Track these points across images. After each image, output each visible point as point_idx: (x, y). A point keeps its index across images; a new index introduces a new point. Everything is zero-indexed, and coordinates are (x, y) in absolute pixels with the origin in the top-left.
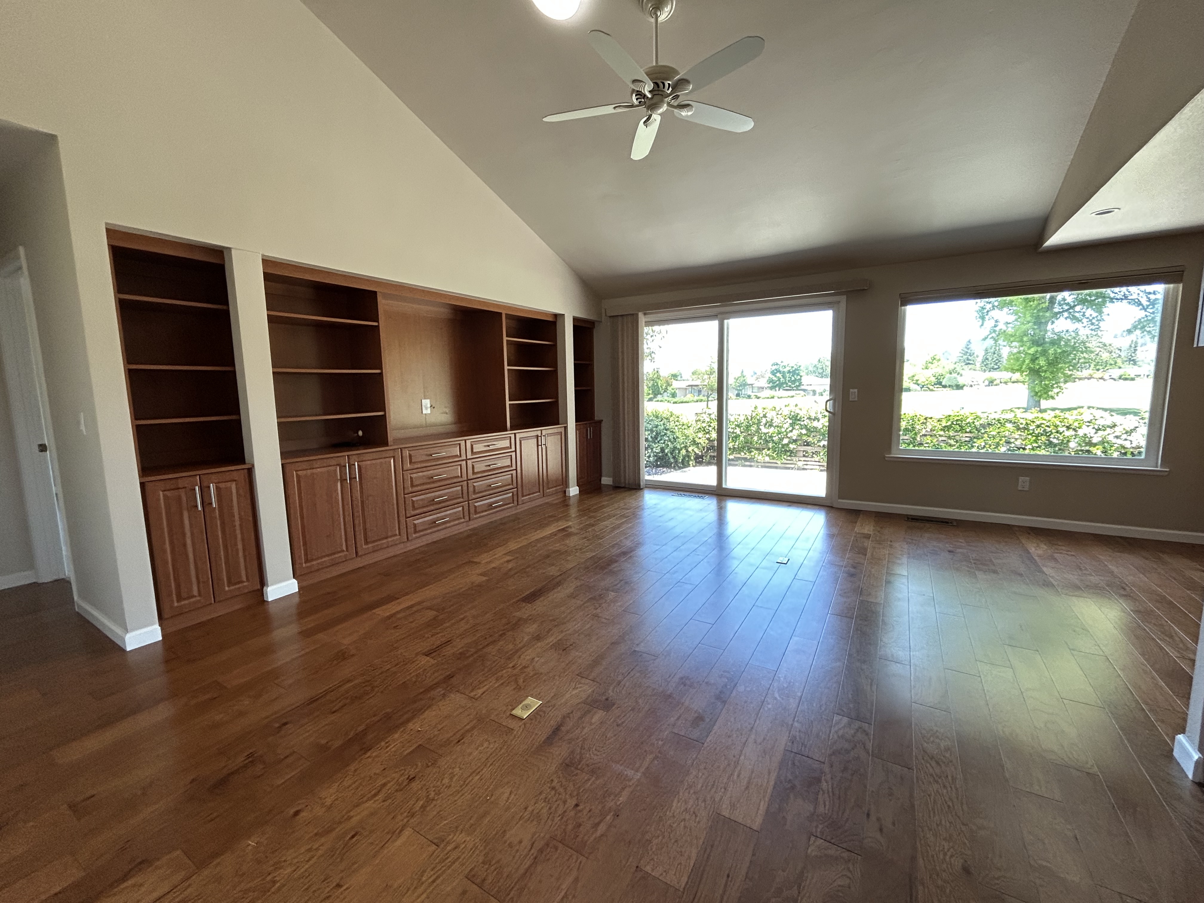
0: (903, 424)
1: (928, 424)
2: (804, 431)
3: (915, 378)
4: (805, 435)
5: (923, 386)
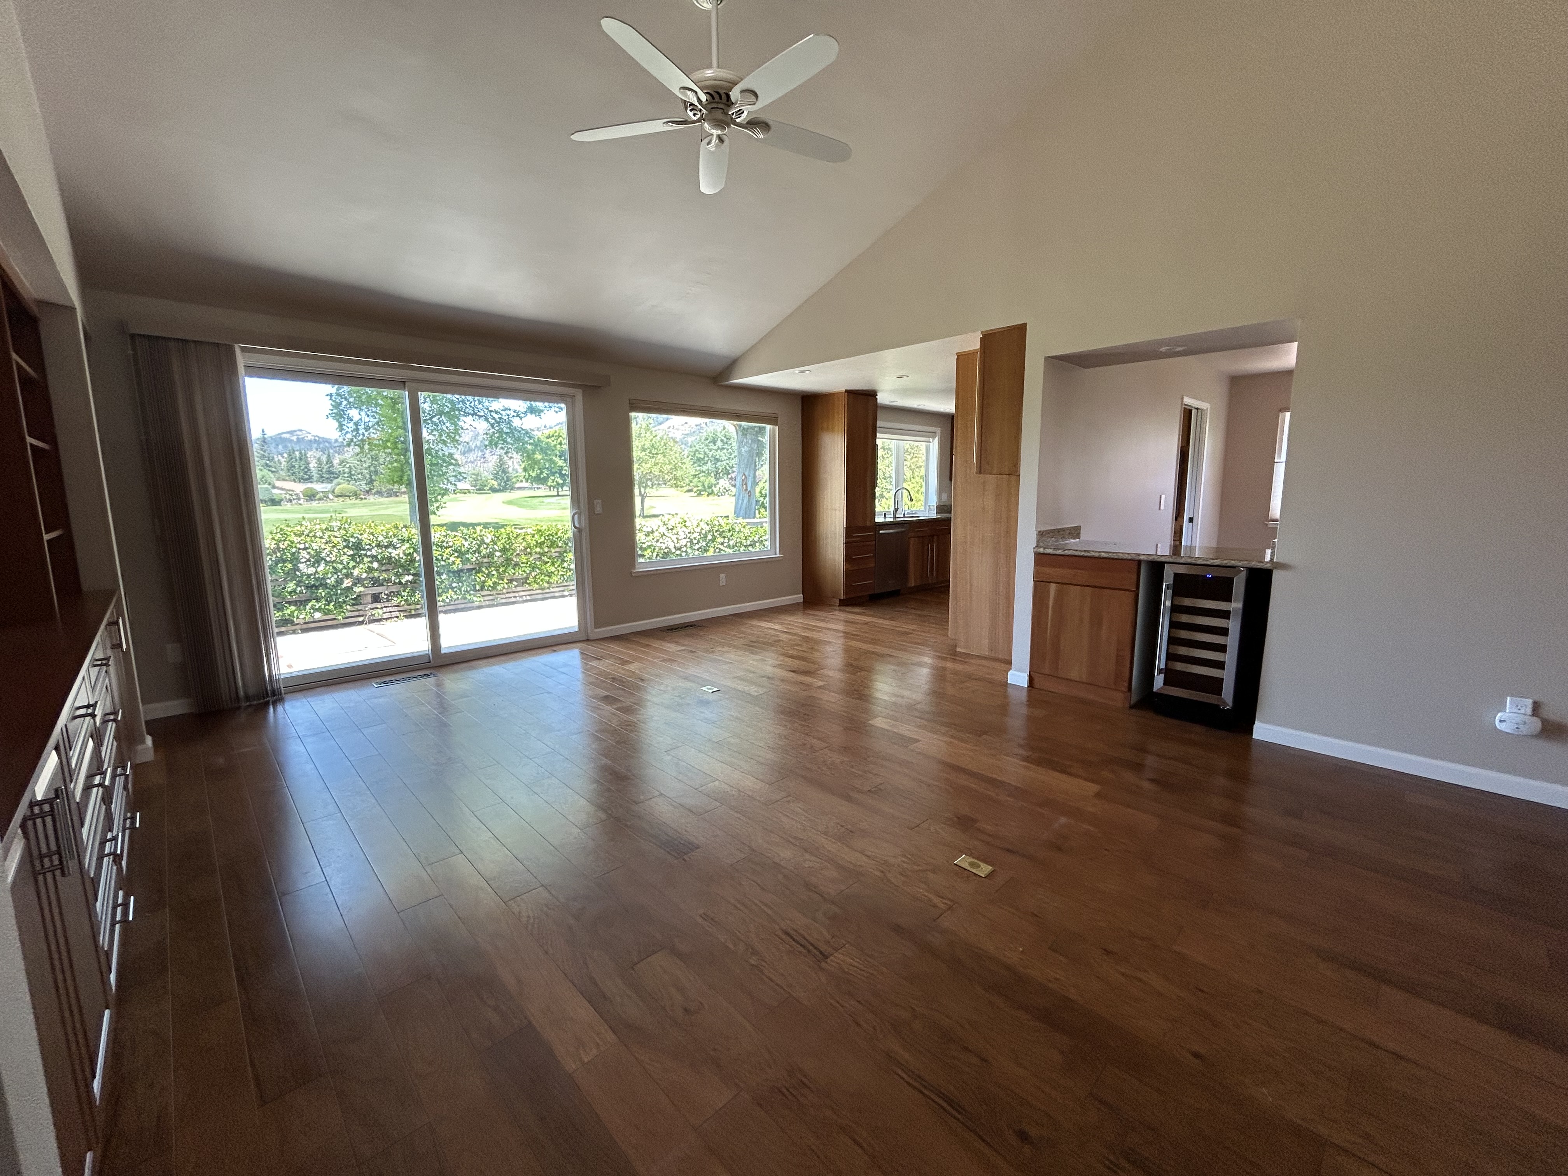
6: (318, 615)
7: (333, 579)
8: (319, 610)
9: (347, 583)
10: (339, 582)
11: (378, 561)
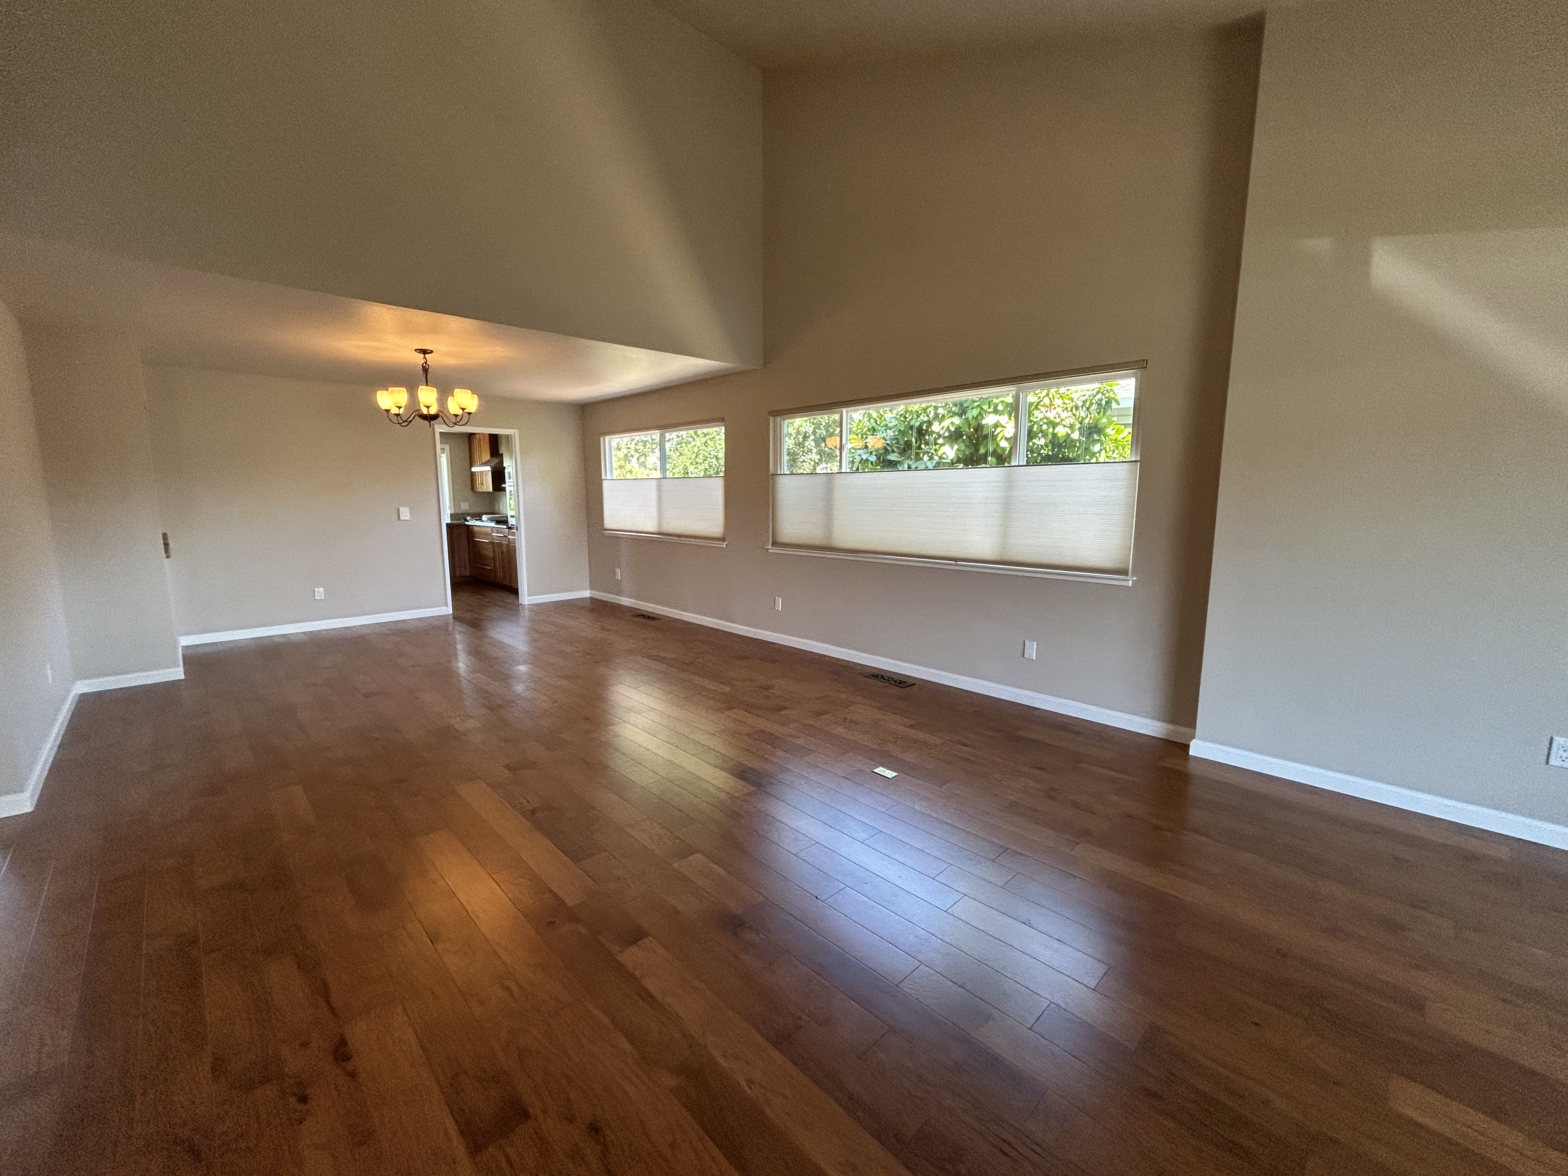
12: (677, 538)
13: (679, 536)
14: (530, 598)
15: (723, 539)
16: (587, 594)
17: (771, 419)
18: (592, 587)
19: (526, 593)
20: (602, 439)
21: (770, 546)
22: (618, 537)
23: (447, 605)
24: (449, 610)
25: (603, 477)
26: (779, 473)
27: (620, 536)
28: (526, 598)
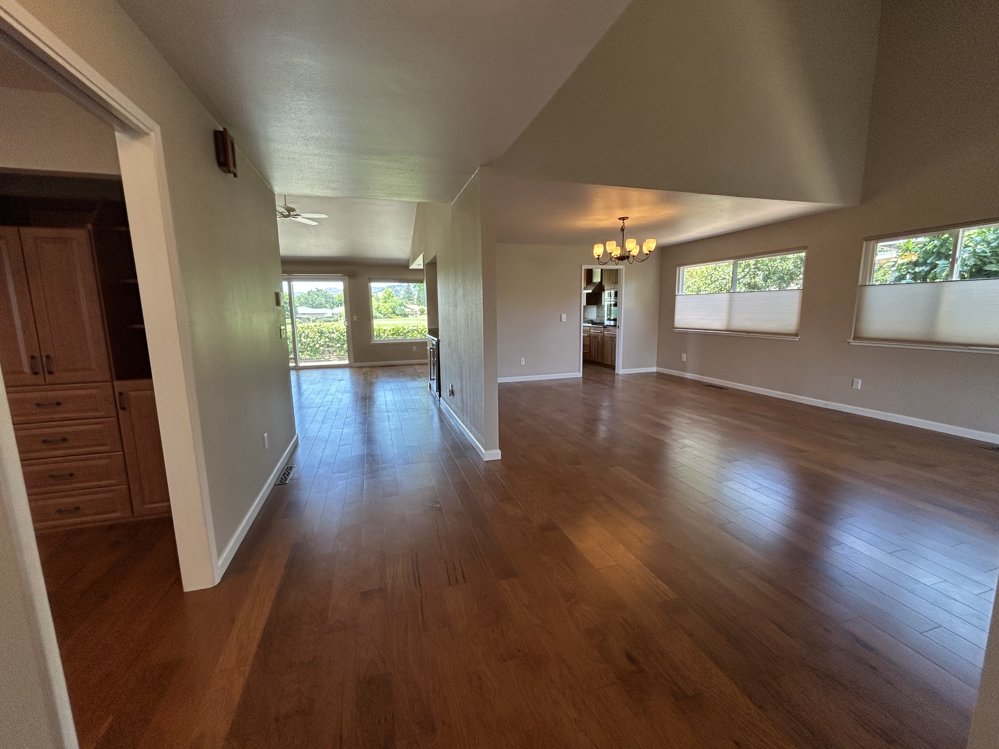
0: (375, 333)
1: (385, 333)
2: (327, 340)
3: (379, 309)
4: (328, 341)
5: (385, 315)
6: (308, 357)
7: (312, 344)
8: (308, 355)
9: (317, 346)
10: (315, 345)
11: (329, 339)
12: (746, 334)
13: (748, 332)
14: (622, 370)
15: (796, 335)
16: (654, 369)
17: (865, 243)
18: (658, 365)
19: (621, 366)
20: (678, 268)
21: (851, 340)
22: (686, 334)
23: (580, 372)
24: (580, 375)
25: (676, 294)
26: (867, 284)
27: (688, 332)
28: (621, 370)
